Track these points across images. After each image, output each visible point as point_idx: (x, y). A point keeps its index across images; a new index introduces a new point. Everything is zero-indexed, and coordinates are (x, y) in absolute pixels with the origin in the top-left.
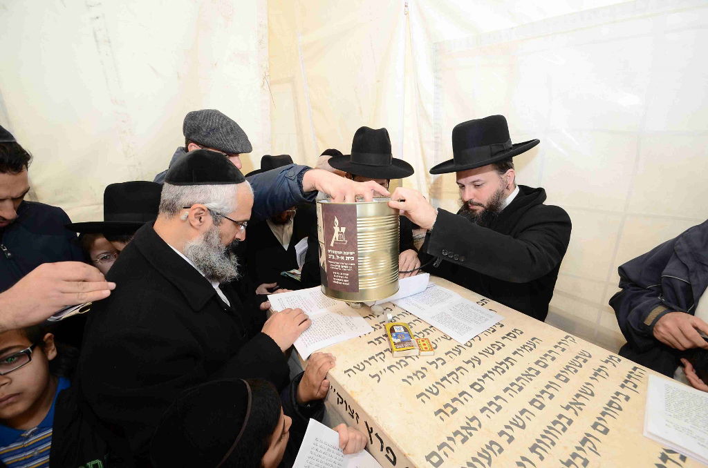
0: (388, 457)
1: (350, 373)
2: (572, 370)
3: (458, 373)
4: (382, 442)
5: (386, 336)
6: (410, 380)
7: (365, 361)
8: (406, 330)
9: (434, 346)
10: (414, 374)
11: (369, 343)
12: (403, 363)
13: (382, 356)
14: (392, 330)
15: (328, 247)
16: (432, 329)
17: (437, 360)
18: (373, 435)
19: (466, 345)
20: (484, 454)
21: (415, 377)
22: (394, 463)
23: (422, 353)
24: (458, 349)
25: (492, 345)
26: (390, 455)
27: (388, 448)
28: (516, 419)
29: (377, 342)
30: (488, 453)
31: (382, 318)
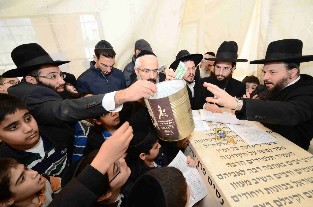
0: (203, 172)
1: (196, 142)
2: (306, 170)
3: (243, 155)
4: (202, 166)
5: (215, 134)
6: (220, 151)
7: (203, 140)
8: (224, 133)
9: (236, 142)
10: (222, 149)
11: (207, 134)
12: (219, 144)
13: (211, 140)
14: (218, 132)
15: (157, 120)
16: (237, 136)
17: (235, 148)
18: (199, 163)
19: (252, 146)
20: (242, 183)
21: (222, 151)
22: (205, 174)
23: (229, 143)
24: (247, 147)
25: (265, 149)
26: (204, 171)
27: (204, 169)
28: (264, 178)
29: (210, 135)
30: (244, 183)
31: (215, 127)
